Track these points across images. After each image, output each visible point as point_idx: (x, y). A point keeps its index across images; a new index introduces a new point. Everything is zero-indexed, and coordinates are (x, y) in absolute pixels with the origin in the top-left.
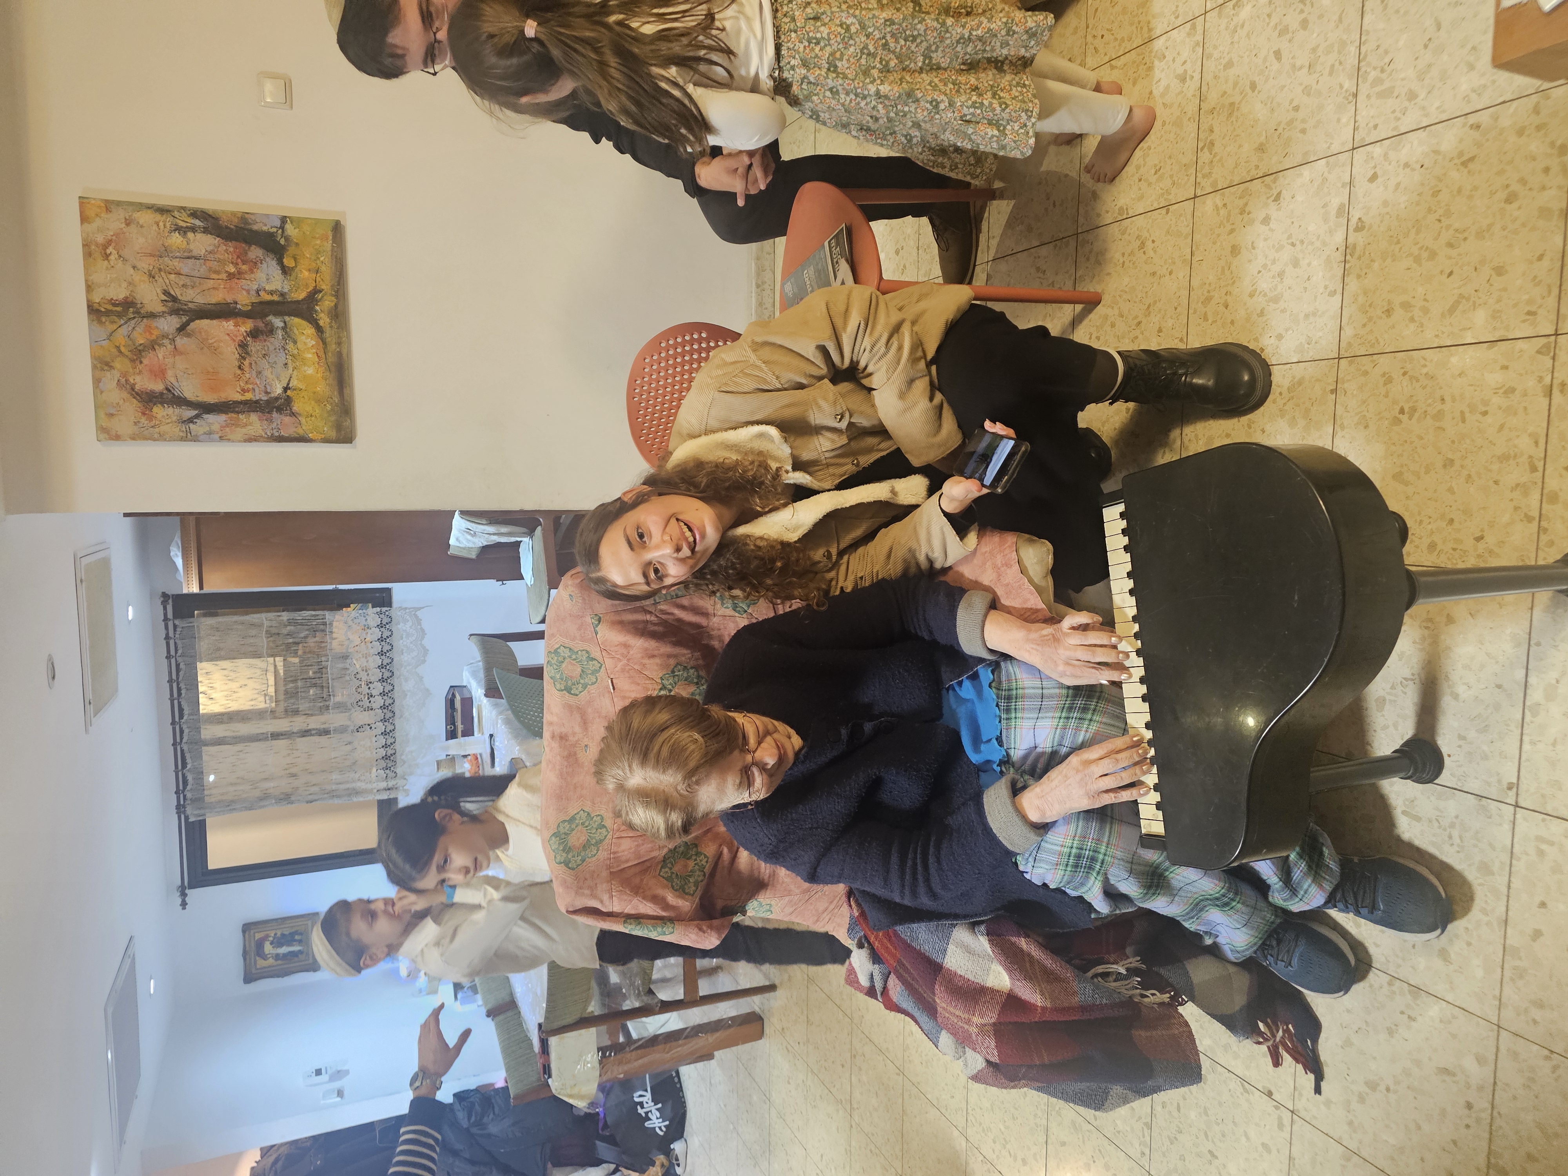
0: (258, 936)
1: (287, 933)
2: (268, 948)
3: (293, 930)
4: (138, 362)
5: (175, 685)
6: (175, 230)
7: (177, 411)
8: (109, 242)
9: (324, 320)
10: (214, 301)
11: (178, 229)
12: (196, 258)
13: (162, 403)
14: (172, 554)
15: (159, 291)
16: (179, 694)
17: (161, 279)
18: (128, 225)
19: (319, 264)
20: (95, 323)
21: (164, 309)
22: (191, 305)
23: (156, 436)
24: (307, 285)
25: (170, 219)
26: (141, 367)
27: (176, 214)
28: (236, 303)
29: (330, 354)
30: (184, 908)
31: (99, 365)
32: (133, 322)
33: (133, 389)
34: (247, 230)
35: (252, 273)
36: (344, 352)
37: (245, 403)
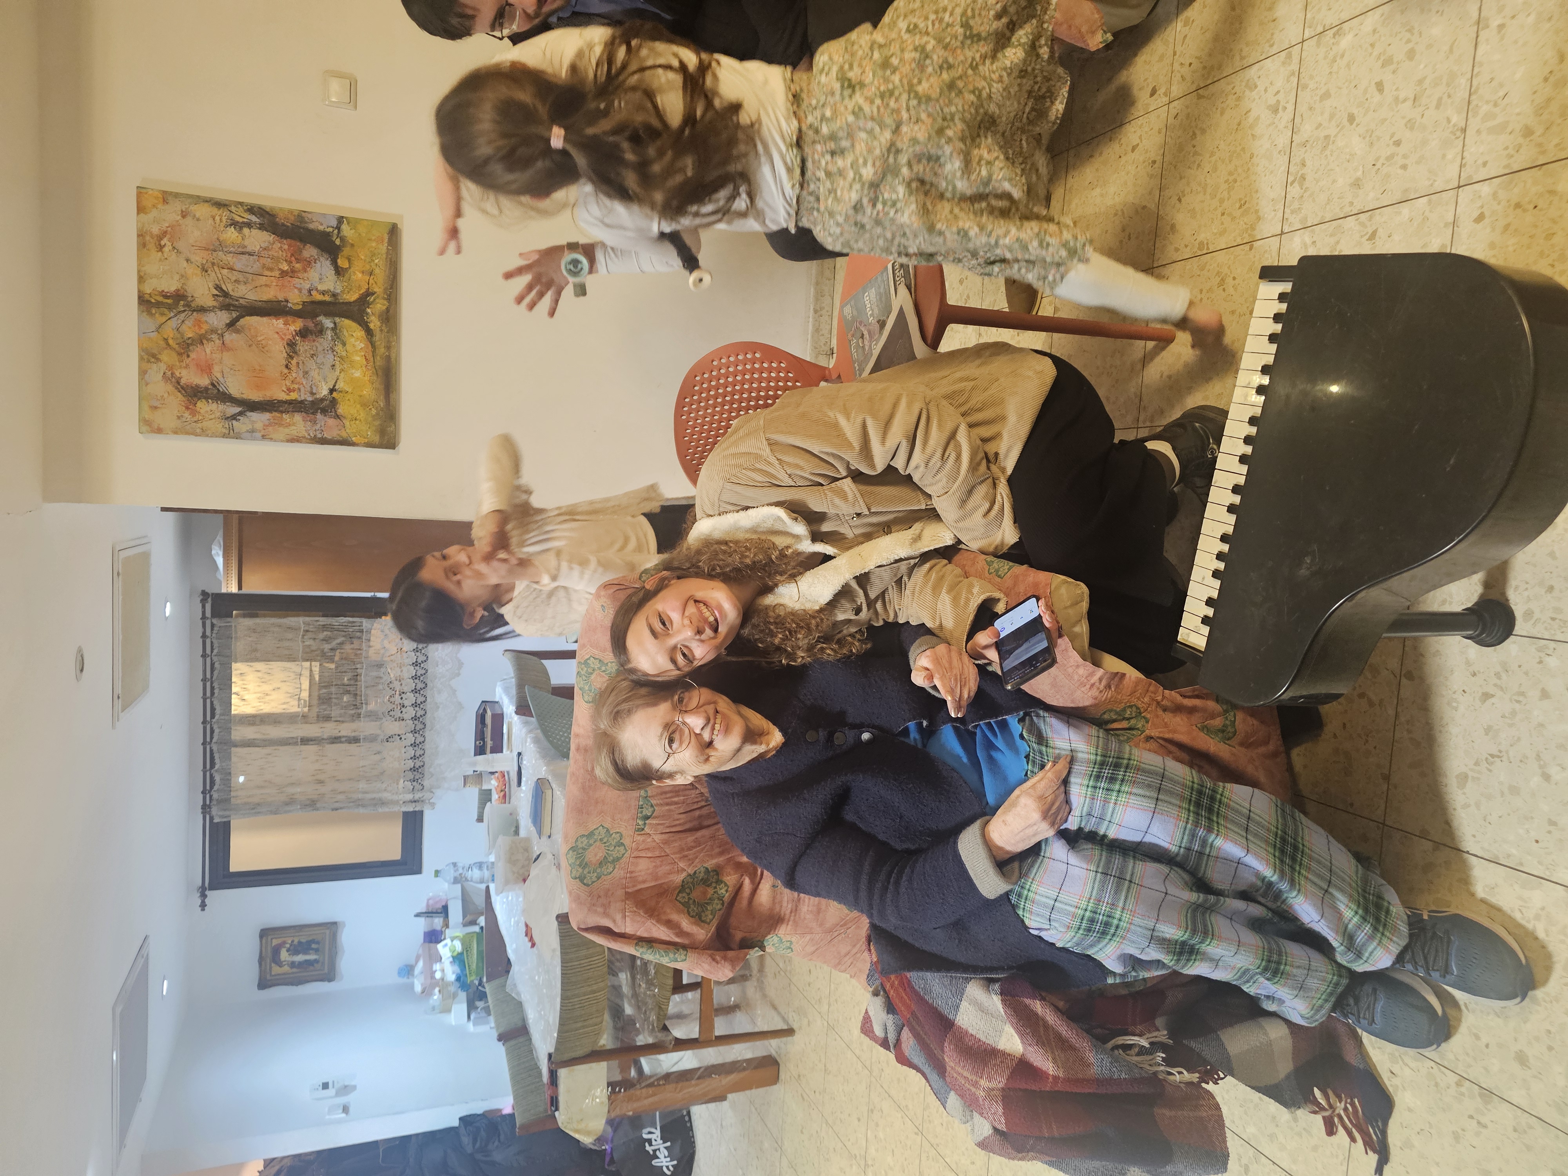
0: (275, 942)
1: (303, 941)
2: (284, 955)
3: (310, 938)
4: (185, 356)
5: (208, 684)
6: (231, 225)
7: (222, 407)
8: (165, 233)
9: (375, 323)
10: (265, 298)
11: (234, 224)
12: (250, 254)
13: (207, 398)
14: (213, 552)
15: (211, 285)
16: (212, 694)
17: (213, 274)
18: (184, 217)
19: (374, 267)
20: (145, 314)
21: (215, 304)
22: (241, 301)
23: (198, 431)
24: (360, 287)
25: (227, 213)
26: (188, 361)
27: (233, 209)
28: (287, 301)
29: (378, 358)
30: (203, 910)
31: (146, 357)
32: (183, 315)
33: (178, 383)
34: (303, 228)
35: (305, 271)
36: (393, 356)
37: (290, 402)
